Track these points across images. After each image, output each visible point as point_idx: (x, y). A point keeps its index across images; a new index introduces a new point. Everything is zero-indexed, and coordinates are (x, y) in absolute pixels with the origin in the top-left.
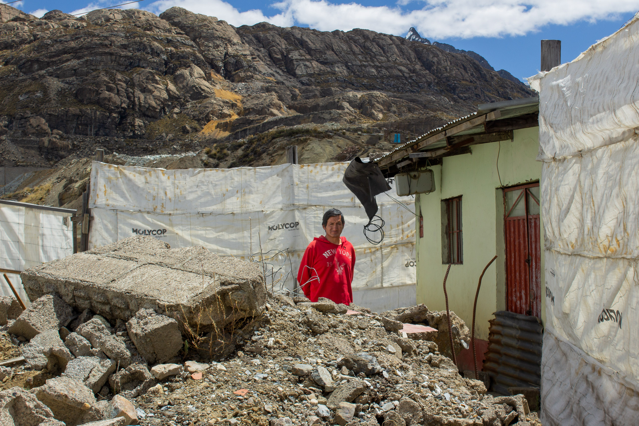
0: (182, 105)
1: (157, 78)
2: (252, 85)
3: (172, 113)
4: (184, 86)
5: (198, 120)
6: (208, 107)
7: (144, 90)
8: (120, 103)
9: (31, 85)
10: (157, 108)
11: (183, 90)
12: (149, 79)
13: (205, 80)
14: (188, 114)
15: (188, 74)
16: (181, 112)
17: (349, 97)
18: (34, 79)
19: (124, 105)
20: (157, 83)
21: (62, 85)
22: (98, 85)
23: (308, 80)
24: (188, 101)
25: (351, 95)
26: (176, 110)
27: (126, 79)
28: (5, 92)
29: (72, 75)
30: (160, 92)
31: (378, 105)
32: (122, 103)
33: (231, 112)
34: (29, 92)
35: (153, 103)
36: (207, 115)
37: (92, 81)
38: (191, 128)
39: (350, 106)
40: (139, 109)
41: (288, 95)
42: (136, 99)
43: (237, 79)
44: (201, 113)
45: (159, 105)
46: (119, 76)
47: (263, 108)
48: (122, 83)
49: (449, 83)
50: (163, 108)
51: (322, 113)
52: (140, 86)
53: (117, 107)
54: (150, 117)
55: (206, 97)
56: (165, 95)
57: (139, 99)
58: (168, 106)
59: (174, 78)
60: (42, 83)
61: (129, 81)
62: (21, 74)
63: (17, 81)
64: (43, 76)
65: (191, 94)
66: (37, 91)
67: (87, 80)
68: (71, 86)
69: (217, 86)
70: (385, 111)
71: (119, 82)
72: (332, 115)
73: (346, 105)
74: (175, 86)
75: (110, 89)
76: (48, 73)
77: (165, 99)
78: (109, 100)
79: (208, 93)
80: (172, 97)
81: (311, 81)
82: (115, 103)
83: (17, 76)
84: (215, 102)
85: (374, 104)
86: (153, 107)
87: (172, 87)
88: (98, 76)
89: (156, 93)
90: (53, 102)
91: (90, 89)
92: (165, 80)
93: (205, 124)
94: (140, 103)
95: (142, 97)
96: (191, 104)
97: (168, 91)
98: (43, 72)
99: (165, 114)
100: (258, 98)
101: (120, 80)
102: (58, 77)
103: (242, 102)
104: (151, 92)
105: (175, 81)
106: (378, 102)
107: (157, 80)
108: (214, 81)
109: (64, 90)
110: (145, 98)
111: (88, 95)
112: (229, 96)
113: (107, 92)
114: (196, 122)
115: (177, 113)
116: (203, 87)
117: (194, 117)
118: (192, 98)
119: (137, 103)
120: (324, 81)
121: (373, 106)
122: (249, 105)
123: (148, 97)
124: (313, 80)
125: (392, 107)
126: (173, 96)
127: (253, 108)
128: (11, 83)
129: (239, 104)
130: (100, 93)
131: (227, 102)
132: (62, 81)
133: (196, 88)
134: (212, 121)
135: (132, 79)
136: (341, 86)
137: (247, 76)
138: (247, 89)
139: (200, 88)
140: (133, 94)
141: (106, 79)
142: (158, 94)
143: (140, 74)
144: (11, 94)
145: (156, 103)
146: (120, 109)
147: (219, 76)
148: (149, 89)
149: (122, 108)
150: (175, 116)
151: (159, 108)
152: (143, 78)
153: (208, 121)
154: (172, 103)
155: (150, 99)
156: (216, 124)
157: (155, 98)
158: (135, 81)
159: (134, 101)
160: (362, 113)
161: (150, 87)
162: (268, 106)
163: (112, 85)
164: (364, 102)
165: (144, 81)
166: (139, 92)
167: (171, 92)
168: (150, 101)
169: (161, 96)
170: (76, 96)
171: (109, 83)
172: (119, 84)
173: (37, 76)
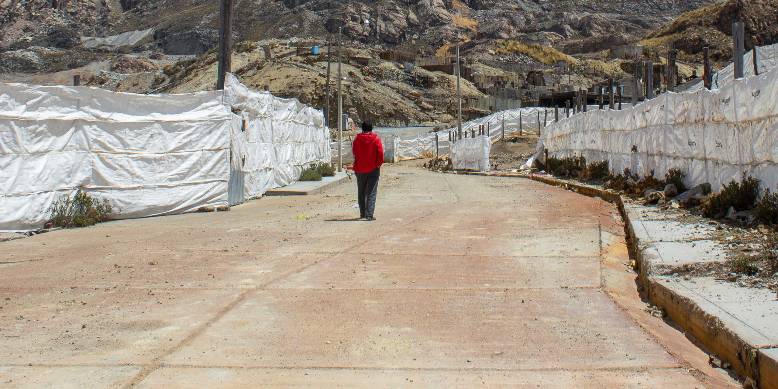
0: (422, 32)
1: (398, 8)
2: (490, 12)
3: (411, 39)
4: (424, 15)
5: (433, 45)
6: (442, 33)
7: (385, 19)
8: (362, 31)
9: (291, 17)
10: (396, 35)
11: (423, 18)
12: (391, 10)
13: (444, 8)
14: (425, 40)
15: (429, 3)
16: (419, 38)
17: (570, 20)
18: (295, 12)
19: (365, 33)
20: (398, 13)
21: (316, 17)
22: (345, 16)
23: (549, 6)
24: (426, 28)
25: (572, 18)
26: (415, 36)
27: (371, 10)
28: (269, 24)
29: (325, 8)
30: (400, 20)
31: (596, 26)
32: (364, 31)
33: (465, 37)
34: (288, 23)
35: (393, 31)
36: (441, 40)
37: (341, 13)
38: (425, 52)
39: (571, 27)
40: (380, 37)
41: (522, 20)
42: (378, 27)
43: (479, 7)
44: (435, 39)
45: (399, 32)
46: (364, 8)
47: (493, 33)
48: (366, 14)
49: (690, 4)
50: (404, 35)
51: (531, 35)
52: (383, 15)
53: (360, 35)
54: (390, 43)
55: (443, 24)
56: (404, 23)
57: (380, 27)
58: (409, 33)
59: (417, 8)
60: (301, 16)
61: (373, 12)
62: (286, 8)
63: (281, 15)
64: (301, 10)
65: (430, 22)
66: (294, 23)
67: (336, 12)
68: (323, 18)
69: (457, 14)
70: (603, 32)
71: (364, 13)
72: (539, 36)
73: (567, 27)
74: (416, 15)
75: (354, 19)
76: (307, 7)
77: (405, 28)
78: (353, 29)
79: (446, 20)
80: (411, 24)
81: (552, 6)
82: (357, 31)
83: (282, 11)
84: (449, 28)
85: (592, 26)
86: (393, 34)
87: (412, 16)
88: (346, 8)
89: (397, 22)
90: (306, 32)
91: (338, 20)
92: (408, 9)
93: (439, 49)
94: (381, 31)
95: (383, 25)
96: (430, 30)
97: (408, 19)
98: (303, 6)
99: (405, 40)
100: (491, 23)
101: (364, 11)
102: (315, 10)
103: (477, 27)
104: (391, 20)
105: (416, 11)
106: (596, 24)
107: (397, 10)
108: (455, 10)
109: (318, 21)
110: (386, 26)
111: (335, 25)
112: (466, 22)
113: (351, 22)
114: (431, 46)
115: (415, 39)
116: (441, 15)
117: (430, 42)
118: (431, 25)
119: (378, 31)
120: (564, 6)
121: (591, 27)
122: (482, 30)
123: (388, 25)
124: (553, 6)
125: (610, 27)
126: (413, 24)
127: (485, 33)
128: (276, 17)
129: (474, 30)
130: (346, 23)
131: (461, 28)
132: (317, 14)
133: (435, 16)
134: (444, 46)
135: (376, 10)
136: (579, 11)
137: (489, 4)
138: (485, 16)
139: (438, 16)
140: (375, 23)
141: (352, 10)
142: (398, 23)
143: (383, 5)
144: (274, 26)
145: (396, 30)
146: (362, 37)
147: (463, 5)
148: (389, 18)
149: (363, 35)
150: (413, 41)
151: (398, 34)
152: (385, 9)
153: (442, 45)
154: (412, 30)
155: (390, 27)
156: (447, 48)
157: (395, 26)
158: (378, 12)
159: (376, 29)
160: (581, 34)
161: (391, 16)
162: (498, 30)
163: (356, 15)
164: (583, 24)
165: (386, 11)
166: (381, 21)
167: (411, 21)
168: (390, 29)
169: (401, 24)
170: (326, 26)
171: (354, 14)
172: (363, 15)
173: (297, 10)
